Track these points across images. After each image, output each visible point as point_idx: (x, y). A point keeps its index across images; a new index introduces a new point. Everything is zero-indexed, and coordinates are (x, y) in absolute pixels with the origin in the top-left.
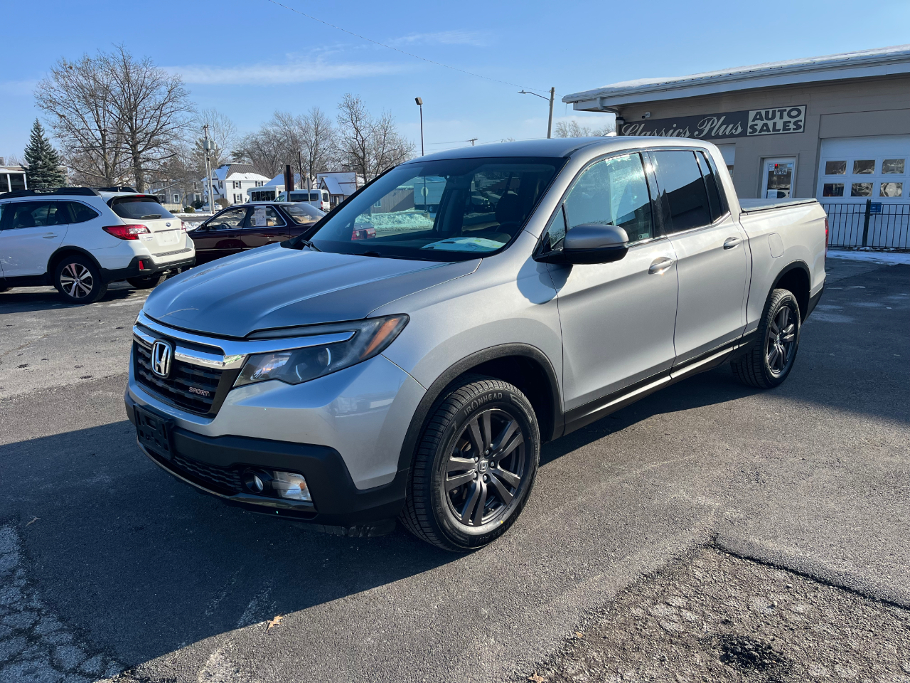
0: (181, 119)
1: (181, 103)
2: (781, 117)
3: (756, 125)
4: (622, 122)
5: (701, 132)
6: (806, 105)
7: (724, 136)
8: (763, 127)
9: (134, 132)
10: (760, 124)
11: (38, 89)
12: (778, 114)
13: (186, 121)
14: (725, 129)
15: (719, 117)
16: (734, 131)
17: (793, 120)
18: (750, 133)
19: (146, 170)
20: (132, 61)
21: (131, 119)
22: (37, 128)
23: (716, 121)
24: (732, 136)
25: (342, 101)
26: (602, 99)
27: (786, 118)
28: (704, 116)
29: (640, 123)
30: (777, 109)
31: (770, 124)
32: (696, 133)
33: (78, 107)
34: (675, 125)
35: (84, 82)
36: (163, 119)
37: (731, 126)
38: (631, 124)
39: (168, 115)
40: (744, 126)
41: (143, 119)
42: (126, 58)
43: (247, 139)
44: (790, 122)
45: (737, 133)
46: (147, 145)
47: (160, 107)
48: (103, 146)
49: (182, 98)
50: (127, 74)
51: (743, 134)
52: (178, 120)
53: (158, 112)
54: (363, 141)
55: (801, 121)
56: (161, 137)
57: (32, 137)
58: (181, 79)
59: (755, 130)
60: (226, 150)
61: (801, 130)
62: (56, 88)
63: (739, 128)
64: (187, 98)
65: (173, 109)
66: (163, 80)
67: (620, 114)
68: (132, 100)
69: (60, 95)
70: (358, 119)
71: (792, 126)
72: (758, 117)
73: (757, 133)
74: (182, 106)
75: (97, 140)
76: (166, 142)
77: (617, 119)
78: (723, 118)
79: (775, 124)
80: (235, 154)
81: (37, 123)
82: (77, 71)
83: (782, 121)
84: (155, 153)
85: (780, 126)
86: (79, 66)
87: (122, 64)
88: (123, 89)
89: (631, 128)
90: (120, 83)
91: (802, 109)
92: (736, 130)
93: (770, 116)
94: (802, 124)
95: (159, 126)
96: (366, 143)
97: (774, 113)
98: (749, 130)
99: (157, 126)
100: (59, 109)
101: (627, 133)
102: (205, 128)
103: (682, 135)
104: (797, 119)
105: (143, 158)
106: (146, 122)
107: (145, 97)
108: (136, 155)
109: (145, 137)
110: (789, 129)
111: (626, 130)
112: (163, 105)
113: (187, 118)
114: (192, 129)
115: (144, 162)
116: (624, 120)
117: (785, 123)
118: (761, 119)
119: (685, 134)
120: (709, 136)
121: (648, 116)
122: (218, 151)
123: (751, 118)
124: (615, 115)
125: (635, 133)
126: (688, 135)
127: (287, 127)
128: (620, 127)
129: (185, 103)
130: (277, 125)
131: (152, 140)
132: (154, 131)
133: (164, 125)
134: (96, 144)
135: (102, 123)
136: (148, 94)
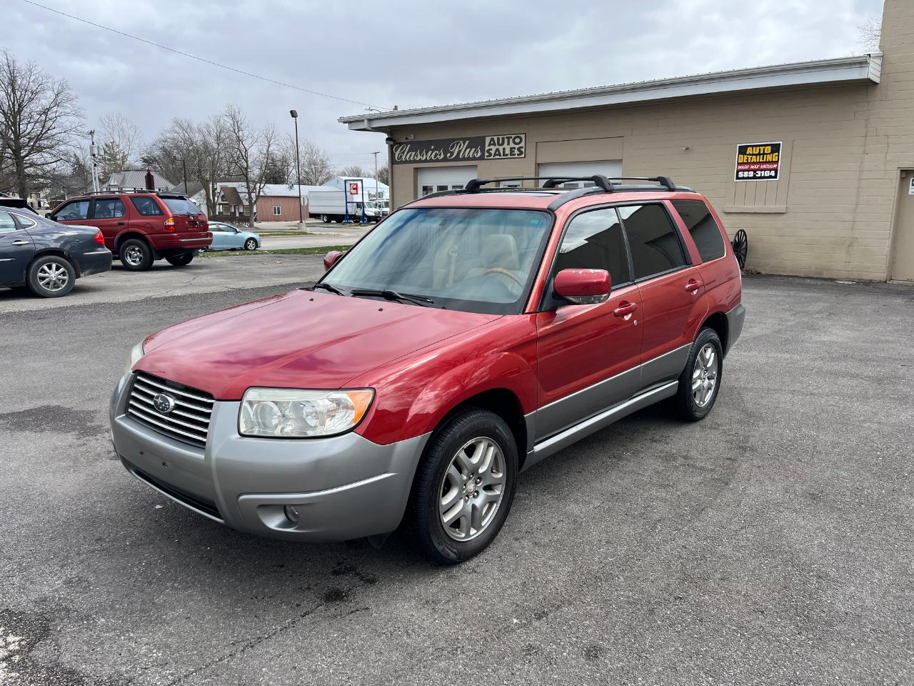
0: (67, 124)
1: (67, 107)
2: (509, 144)
3: (491, 150)
4: (392, 143)
5: (452, 154)
6: (525, 134)
7: (469, 159)
8: (496, 152)
9: (18, 136)
12: (506, 140)
13: (74, 126)
14: (470, 151)
15: (464, 140)
16: (475, 154)
17: (517, 146)
18: (487, 156)
19: (29, 175)
20: (18, 65)
21: (14, 124)
23: (462, 145)
24: (474, 159)
25: (225, 111)
26: (370, 120)
27: (512, 145)
28: (454, 140)
29: (407, 144)
30: (505, 137)
31: (501, 148)
32: (449, 155)
34: (432, 147)
36: (49, 124)
37: (473, 150)
38: (401, 144)
39: (53, 120)
40: (483, 150)
41: (27, 124)
42: (11, 63)
43: (154, 145)
44: (515, 148)
45: (478, 156)
46: (30, 150)
47: (46, 112)
49: (70, 102)
50: (12, 82)
51: (482, 158)
52: (65, 125)
53: (43, 117)
54: (246, 151)
55: (522, 147)
56: (46, 142)
58: (68, 83)
59: (490, 155)
60: (133, 156)
61: (523, 156)
63: (479, 151)
64: (74, 103)
65: (57, 114)
66: (49, 84)
67: (389, 135)
68: (17, 107)
70: (240, 129)
71: (516, 152)
72: (492, 143)
73: (492, 157)
74: (69, 111)
76: (51, 147)
77: (387, 139)
78: (468, 142)
79: (504, 149)
80: (145, 161)
83: (509, 147)
84: (36, 157)
85: (508, 152)
87: (6, 68)
88: (7, 94)
89: (400, 149)
90: (4, 87)
91: (523, 136)
92: (477, 153)
93: (501, 142)
94: (523, 150)
95: (44, 131)
96: (249, 153)
97: (503, 139)
98: (486, 154)
99: (42, 131)
101: (398, 152)
102: (92, 133)
103: (438, 156)
104: (520, 145)
105: (26, 164)
106: (30, 127)
107: (31, 100)
108: (19, 160)
109: (29, 142)
110: (515, 155)
111: (396, 150)
112: (48, 110)
113: (75, 123)
114: (80, 134)
115: (27, 167)
116: (394, 141)
117: (511, 148)
118: (494, 144)
119: (440, 155)
120: (457, 159)
121: (412, 137)
122: (124, 158)
123: (487, 143)
124: (386, 136)
125: (403, 153)
126: (442, 156)
127: (186, 135)
128: (391, 147)
129: (72, 108)
130: (176, 132)
131: (37, 145)
132: (39, 136)
133: (49, 130)
136: (33, 99)
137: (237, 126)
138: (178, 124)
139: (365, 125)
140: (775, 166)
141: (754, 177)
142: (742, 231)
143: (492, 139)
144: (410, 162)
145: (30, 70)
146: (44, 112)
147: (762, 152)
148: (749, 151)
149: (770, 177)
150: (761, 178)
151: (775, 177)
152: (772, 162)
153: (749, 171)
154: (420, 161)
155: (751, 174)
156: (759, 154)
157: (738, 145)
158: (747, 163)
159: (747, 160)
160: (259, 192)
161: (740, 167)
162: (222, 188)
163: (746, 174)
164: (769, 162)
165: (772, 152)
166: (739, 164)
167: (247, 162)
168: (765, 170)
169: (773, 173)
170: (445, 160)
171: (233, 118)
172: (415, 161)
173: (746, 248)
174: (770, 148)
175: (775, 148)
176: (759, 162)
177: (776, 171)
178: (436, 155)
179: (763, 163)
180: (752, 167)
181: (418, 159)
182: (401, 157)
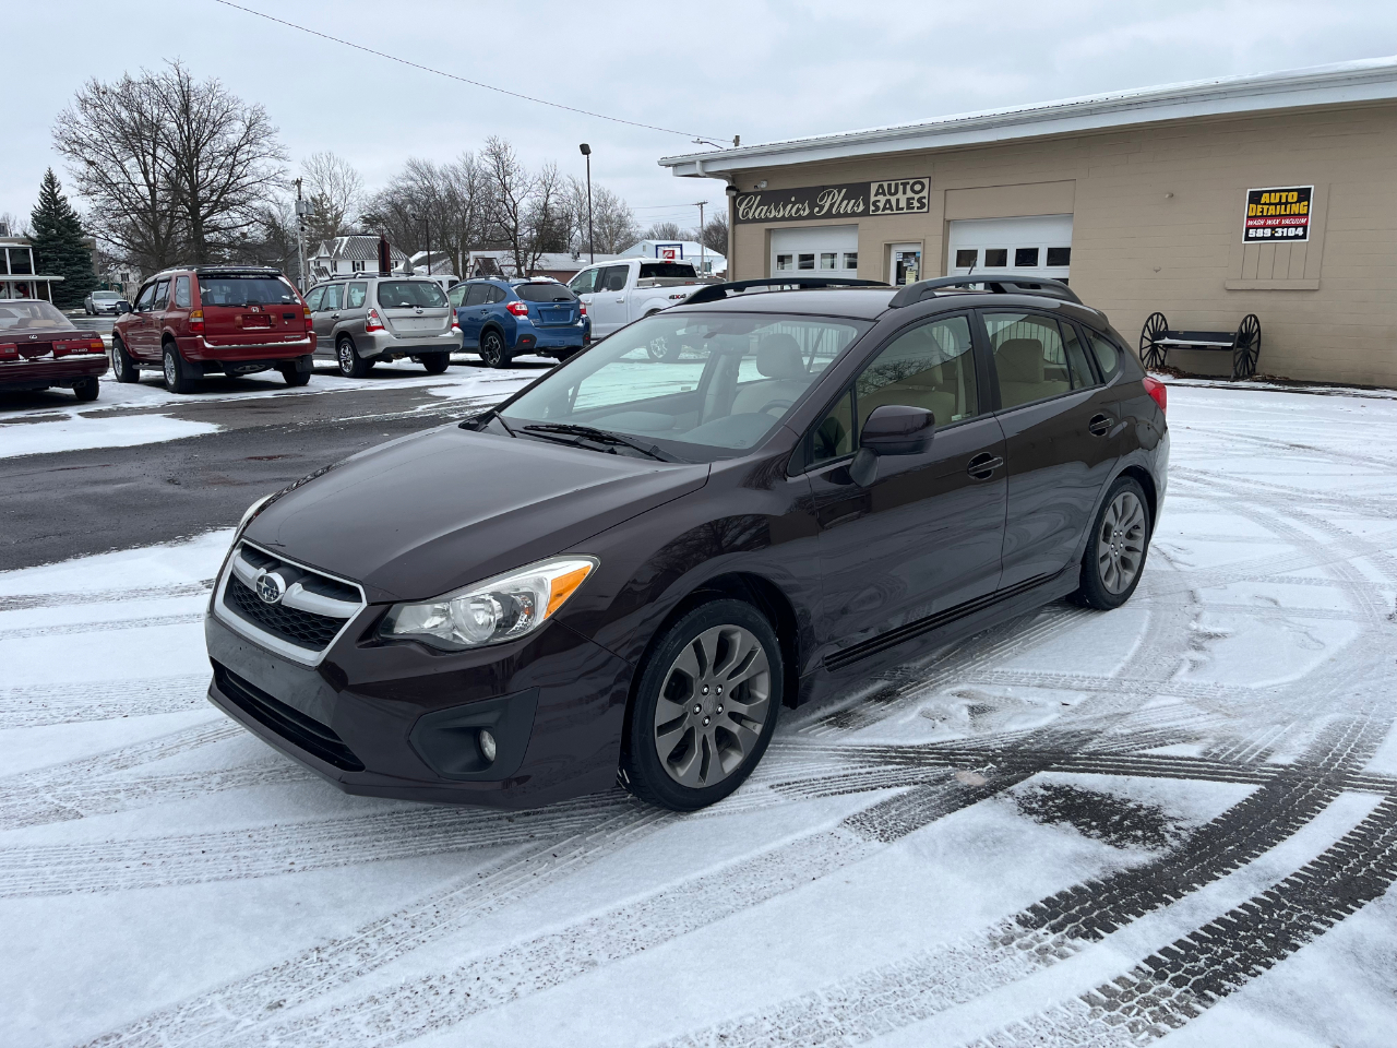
0: (264, 169)
1: (263, 145)
2: (904, 193)
3: (879, 201)
4: (734, 193)
5: (822, 208)
6: (930, 178)
7: (846, 215)
8: (885, 204)
9: (195, 187)
11: (57, 125)
12: (901, 187)
13: (273, 173)
14: (848, 204)
15: (839, 188)
16: (856, 208)
17: (917, 197)
18: (873, 211)
19: (210, 244)
20: (193, 84)
21: (190, 169)
22: (51, 181)
23: (837, 194)
24: (854, 214)
25: (484, 147)
26: (704, 162)
27: (910, 194)
28: (824, 188)
29: (756, 194)
30: (900, 182)
31: (893, 200)
32: (817, 209)
33: (116, 151)
34: (793, 199)
35: (125, 115)
36: (239, 169)
37: (853, 201)
38: (747, 195)
39: (245, 163)
40: (867, 204)
41: (208, 170)
42: (185, 81)
44: (913, 199)
45: (859, 211)
46: (213, 208)
47: (233, 152)
48: (153, 209)
49: (267, 138)
50: (186, 109)
51: (866, 213)
52: (260, 171)
53: (231, 159)
54: (515, 205)
55: (925, 198)
56: (232, 195)
57: (43, 194)
58: (265, 110)
59: (877, 208)
60: (349, 214)
61: (925, 209)
62: (83, 123)
63: (861, 204)
64: (273, 139)
65: (251, 155)
66: (237, 111)
67: (731, 182)
68: (193, 141)
69: (88, 132)
70: (507, 173)
71: (916, 204)
72: (881, 191)
73: (880, 212)
74: (266, 151)
75: (143, 199)
76: (242, 203)
77: (728, 189)
78: (844, 190)
79: (898, 200)
80: (366, 220)
81: (51, 175)
82: (114, 99)
83: (906, 197)
84: (219, 218)
85: (903, 204)
86: (118, 90)
87: (177, 88)
88: (180, 126)
89: (745, 202)
90: (174, 115)
91: (926, 181)
92: (858, 206)
93: (893, 191)
94: (925, 201)
95: (232, 179)
96: (519, 208)
97: (897, 185)
98: (872, 208)
99: (229, 179)
100: (88, 153)
101: (743, 206)
102: (298, 183)
103: (801, 212)
104: (921, 195)
105: (206, 227)
106: (211, 174)
107: (213, 133)
108: (197, 223)
110: (913, 208)
111: (740, 204)
112: (240, 146)
113: (274, 168)
114: (281, 184)
115: (208, 232)
116: (738, 191)
117: (908, 200)
118: (884, 194)
119: (804, 210)
120: (829, 215)
121: (763, 185)
122: (338, 216)
123: (873, 192)
124: (725, 184)
125: (750, 208)
126: (807, 212)
127: (426, 182)
128: (733, 200)
129: (270, 146)
130: (412, 179)
131: (222, 200)
132: (224, 187)
133: (238, 178)
134: (141, 205)
135: (151, 176)
136: (216, 133)
137: (503, 168)
138: (415, 167)
139: (698, 169)
140: (1303, 221)
141: (1273, 237)
142: (1251, 316)
143: (881, 186)
144: (760, 221)
145: (210, 91)
146: (231, 153)
147: (1284, 200)
148: (1265, 198)
149: (1296, 237)
150: (1282, 238)
151: (1304, 237)
152: (1299, 215)
153: (1264, 228)
154: (775, 219)
155: (1268, 232)
156: (1280, 203)
157: (1249, 190)
158: (1262, 217)
159: (1262, 212)
160: (533, 265)
161: (1250, 223)
162: (477, 259)
163: (1260, 233)
164: (1294, 215)
165: (1299, 200)
166: (1249, 218)
167: (516, 221)
168: (1288, 227)
169: (1300, 231)
170: (811, 216)
171: (497, 156)
172: (767, 220)
173: (1259, 341)
174: (1295, 194)
175: (1304, 195)
176: (1280, 215)
177: (1305, 227)
178: (798, 210)
179: (1286, 216)
180: (1269, 222)
181: (772, 216)
182: (747, 213)
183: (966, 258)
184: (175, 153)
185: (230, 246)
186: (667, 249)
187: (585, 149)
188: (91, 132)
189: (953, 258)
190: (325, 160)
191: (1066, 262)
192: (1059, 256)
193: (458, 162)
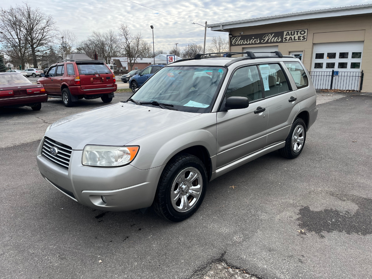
0: (52, 34)
2: (297, 34)
3: (287, 38)
4: (231, 36)
5: (264, 40)
6: (308, 29)
7: (274, 42)
8: (289, 39)
9: (32, 39)
10: (288, 37)
12: (296, 33)
13: (55, 35)
14: (275, 39)
15: (271, 34)
16: (278, 40)
17: (302, 36)
18: (284, 41)
19: (37, 56)
20: (31, 9)
21: (31, 34)
24: (277, 42)
25: (120, 27)
26: (223, 26)
27: (299, 35)
28: (265, 34)
29: (239, 36)
30: (295, 31)
31: (293, 37)
32: (262, 41)
33: (9, 29)
34: (253, 38)
35: (11, 18)
36: (45, 34)
38: (235, 37)
39: (47, 32)
40: (282, 38)
41: (36, 34)
42: (29, 8)
44: (301, 36)
46: (38, 45)
48: (20, 46)
49: (53, 25)
50: (29, 16)
51: (281, 42)
53: (42, 31)
54: (129, 44)
55: (305, 36)
56: (44, 42)
58: (52, 17)
59: (286, 40)
60: (74, 47)
61: (305, 40)
63: (280, 39)
64: (55, 25)
65: (48, 30)
66: (44, 17)
67: (231, 33)
68: (31, 26)
70: (127, 34)
71: (302, 38)
72: (288, 34)
74: (53, 28)
75: (17, 43)
76: (46, 44)
77: (229, 34)
78: (273, 34)
79: (295, 37)
80: (78, 49)
82: (8, 14)
85: (297, 38)
86: (9, 11)
87: (27, 10)
88: (28, 22)
89: (235, 39)
90: (26, 18)
91: (306, 31)
92: (279, 39)
93: (293, 34)
94: (306, 37)
95: (43, 37)
96: (130, 45)
97: (294, 32)
98: (284, 40)
102: (63, 37)
103: (256, 42)
105: (36, 51)
107: (37, 24)
108: (33, 49)
109: (37, 41)
110: (301, 40)
111: (233, 40)
112: (45, 28)
113: (55, 33)
114: (57, 38)
117: (299, 37)
118: (289, 35)
119: (257, 41)
120: (267, 42)
121: (242, 33)
122: (70, 48)
123: (285, 35)
125: (237, 41)
126: (259, 42)
127: (98, 38)
128: (230, 38)
129: (54, 27)
130: (94, 37)
131: (40, 43)
132: (41, 39)
133: (45, 36)
134: (16, 45)
135: (19, 36)
136: (38, 23)
138: (95, 33)
139: (221, 28)
144: (240, 45)
145: (36, 11)
146: (43, 29)
154: (246, 44)
162: (114, 60)
170: (260, 43)
171: (124, 29)
172: (243, 44)
178: (255, 41)
181: (245, 43)
182: (236, 42)
183: (320, 56)
184: (26, 29)
185: (43, 56)
186: (170, 56)
187: (152, 27)
188: (1, 24)
189: (314, 56)
190: (67, 32)
191: (360, 57)
192: (356, 55)
193: (108, 32)
